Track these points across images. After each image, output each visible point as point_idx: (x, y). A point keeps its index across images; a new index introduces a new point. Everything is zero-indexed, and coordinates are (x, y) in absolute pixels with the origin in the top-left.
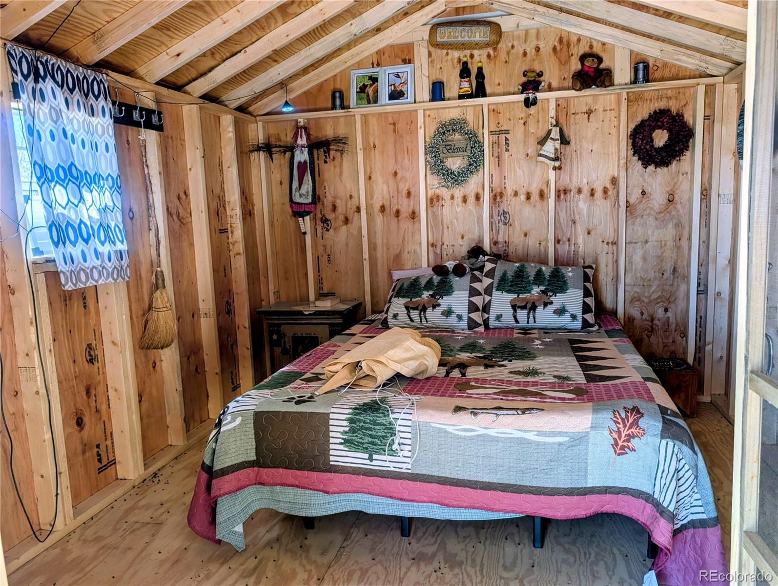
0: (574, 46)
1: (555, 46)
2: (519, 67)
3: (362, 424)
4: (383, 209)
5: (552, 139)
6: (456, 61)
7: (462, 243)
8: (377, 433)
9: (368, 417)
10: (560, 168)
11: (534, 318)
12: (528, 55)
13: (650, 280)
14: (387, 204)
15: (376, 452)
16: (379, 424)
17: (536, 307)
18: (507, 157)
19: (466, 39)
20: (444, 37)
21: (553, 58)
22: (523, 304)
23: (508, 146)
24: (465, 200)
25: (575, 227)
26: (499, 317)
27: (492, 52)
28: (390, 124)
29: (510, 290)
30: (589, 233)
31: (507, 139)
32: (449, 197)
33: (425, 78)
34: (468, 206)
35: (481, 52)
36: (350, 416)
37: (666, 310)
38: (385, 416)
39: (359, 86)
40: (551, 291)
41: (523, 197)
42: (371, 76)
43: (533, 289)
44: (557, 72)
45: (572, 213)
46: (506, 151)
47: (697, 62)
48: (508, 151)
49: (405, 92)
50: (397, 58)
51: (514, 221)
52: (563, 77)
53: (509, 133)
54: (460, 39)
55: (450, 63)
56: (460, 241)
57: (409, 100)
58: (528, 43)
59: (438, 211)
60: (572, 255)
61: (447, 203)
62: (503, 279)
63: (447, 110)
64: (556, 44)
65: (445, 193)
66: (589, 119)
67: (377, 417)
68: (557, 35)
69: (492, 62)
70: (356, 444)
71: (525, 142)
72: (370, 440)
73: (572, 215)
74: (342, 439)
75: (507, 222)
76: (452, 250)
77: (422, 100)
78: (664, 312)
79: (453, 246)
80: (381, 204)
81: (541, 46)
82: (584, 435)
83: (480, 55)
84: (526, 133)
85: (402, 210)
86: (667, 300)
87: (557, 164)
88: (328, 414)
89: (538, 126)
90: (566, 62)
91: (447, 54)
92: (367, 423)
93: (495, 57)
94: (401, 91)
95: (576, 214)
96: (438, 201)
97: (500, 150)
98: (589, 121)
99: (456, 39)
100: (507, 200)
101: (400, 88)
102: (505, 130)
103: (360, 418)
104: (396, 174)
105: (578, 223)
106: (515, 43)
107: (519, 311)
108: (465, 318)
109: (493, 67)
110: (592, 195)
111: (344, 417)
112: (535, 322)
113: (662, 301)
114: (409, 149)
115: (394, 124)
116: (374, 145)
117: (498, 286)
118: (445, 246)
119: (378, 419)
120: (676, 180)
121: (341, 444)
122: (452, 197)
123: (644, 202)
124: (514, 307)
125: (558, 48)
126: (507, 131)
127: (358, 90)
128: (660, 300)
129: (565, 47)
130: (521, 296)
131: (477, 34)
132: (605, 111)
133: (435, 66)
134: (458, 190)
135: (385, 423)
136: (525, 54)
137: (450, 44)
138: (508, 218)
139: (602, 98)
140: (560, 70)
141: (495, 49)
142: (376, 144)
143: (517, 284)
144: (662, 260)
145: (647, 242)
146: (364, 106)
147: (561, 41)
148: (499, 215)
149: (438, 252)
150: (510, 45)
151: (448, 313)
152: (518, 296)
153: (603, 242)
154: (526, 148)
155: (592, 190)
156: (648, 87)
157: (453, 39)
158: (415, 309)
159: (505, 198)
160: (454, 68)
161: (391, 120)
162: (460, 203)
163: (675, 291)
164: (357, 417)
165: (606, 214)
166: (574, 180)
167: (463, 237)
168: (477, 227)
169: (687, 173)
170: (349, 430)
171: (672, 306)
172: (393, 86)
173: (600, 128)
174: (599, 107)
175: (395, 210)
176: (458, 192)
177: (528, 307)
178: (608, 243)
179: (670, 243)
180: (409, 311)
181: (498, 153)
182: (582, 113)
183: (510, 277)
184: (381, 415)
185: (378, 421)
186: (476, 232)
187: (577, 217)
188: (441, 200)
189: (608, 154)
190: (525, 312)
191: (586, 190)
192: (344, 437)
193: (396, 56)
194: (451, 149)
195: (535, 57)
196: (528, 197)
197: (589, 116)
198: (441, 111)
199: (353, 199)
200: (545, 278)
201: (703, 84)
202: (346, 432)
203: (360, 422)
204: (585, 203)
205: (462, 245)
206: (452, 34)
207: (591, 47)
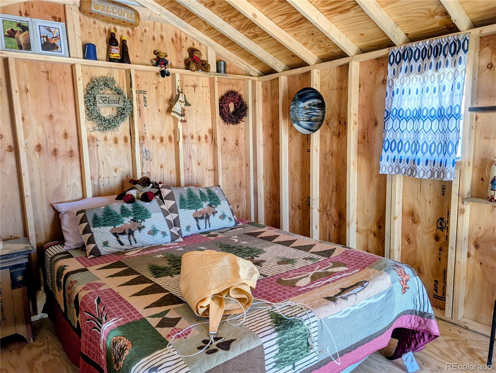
0: (184, 42)
1: (172, 38)
2: (151, 47)
3: (287, 341)
4: (39, 148)
5: (180, 101)
6: (102, 30)
7: (115, 175)
8: (297, 343)
9: (291, 333)
10: (185, 121)
11: (209, 224)
12: (156, 39)
13: (230, 191)
14: (43, 144)
15: (297, 359)
16: (299, 335)
17: (209, 216)
18: (145, 111)
19: (117, 15)
20: (98, 8)
21: (172, 46)
22: (201, 216)
23: (146, 103)
24: (116, 141)
25: (191, 161)
26: (188, 228)
27: (130, 31)
28: (43, 72)
29: (190, 207)
30: (199, 164)
31: (145, 98)
32: (103, 139)
33: (78, 38)
34: (119, 146)
35: (123, 28)
36: (278, 338)
37: (238, 207)
38: (301, 327)
39: (7, 30)
40: (214, 204)
41: (158, 140)
42: (20, 24)
43: (203, 205)
44: (175, 56)
45: (189, 151)
46: (145, 106)
47: (246, 67)
48: (146, 106)
49: (59, 46)
50: (47, 14)
51: (153, 157)
52: (178, 60)
53: (146, 93)
54: (112, 14)
55: (97, 31)
56: (114, 174)
57: (63, 53)
58: (155, 31)
59: (94, 149)
60: (190, 179)
61: (101, 143)
62: (182, 199)
63: (97, 68)
64: (173, 37)
65: (99, 135)
66: (195, 90)
67: (296, 329)
68: (174, 31)
69: (131, 39)
70: (284, 360)
71: (157, 101)
72: (293, 351)
73: (189, 153)
74: (274, 362)
75: (148, 158)
76: (108, 181)
77: (76, 56)
78: (237, 208)
79: (108, 178)
80: (36, 144)
81: (164, 36)
82: (390, 289)
83: (121, 31)
84: (158, 94)
85: (60, 149)
86: (238, 201)
87: (183, 118)
88: (261, 346)
89: (165, 91)
90: (180, 50)
91: (95, 23)
92: (291, 338)
93: (133, 35)
94: (54, 44)
95: (191, 152)
96: (94, 142)
97: (140, 105)
98: (195, 92)
99: (108, 13)
100: (147, 142)
101: (53, 41)
102: (143, 91)
103: (285, 336)
104: (51, 117)
105: (192, 158)
106: (147, 29)
107: (200, 221)
108: (168, 233)
109: (132, 42)
110: (199, 140)
111: (274, 342)
112: (210, 227)
113: (236, 202)
114: (64, 96)
115: (47, 72)
116: (26, 88)
117: (181, 205)
118: (102, 179)
119: (297, 330)
120: (238, 132)
121: (274, 367)
122: (106, 139)
123: (225, 145)
124: (196, 218)
125: (175, 40)
126: (144, 91)
127: (6, 33)
128: (235, 201)
129: (179, 41)
130: (198, 210)
131: (126, 14)
132: (203, 87)
133: (84, 29)
134: (110, 133)
135: (302, 331)
136: (154, 39)
137: (102, 16)
138: (149, 155)
139: (201, 78)
140: (177, 55)
141: (133, 29)
142: (28, 88)
143: (192, 202)
144: (235, 178)
145: (227, 168)
146: (16, 50)
147: (176, 35)
148: (142, 153)
149: (96, 183)
150: (144, 29)
151: (153, 232)
152: (196, 211)
153: (207, 169)
154: (158, 105)
155: (199, 136)
156: (227, 76)
157: (106, 13)
158: (123, 233)
159: (146, 140)
160: (101, 35)
161: (43, 68)
162: (113, 144)
163: (241, 196)
164: (283, 337)
165: (207, 152)
166: (189, 130)
167: (116, 171)
168: (126, 163)
169: (243, 129)
170: (279, 351)
171: (240, 204)
172: (45, 38)
173: (201, 97)
174: (200, 84)
175: (52, 149)
176: (110, 134)
177: (205, 217)
178: (209, 170)
179: (238, 168)
180: (117, 237)
181: (139, 107)
182: (191, 86)
183: (186, 198)
184: (298, 326)
185: (298, 333)
186: (126, 166)
187: (192, 154)
188: (96, 141)
189: (206, 114)
190: (204, 220)
191: (195, 136)
192: (275, 360)
193: (46, 12)
194: (106, 100)
195: (160, 42)
196: (162, 140)
197: (195, 88)
198: (92, 68)
199: (4, 138)
200: (206, 196)
201: (251, 80)
202: (277, 355)
203: (285, 340)
204: (196, 145)
205: (116, 177)
206: (106, 8)
207: (193, 44)
